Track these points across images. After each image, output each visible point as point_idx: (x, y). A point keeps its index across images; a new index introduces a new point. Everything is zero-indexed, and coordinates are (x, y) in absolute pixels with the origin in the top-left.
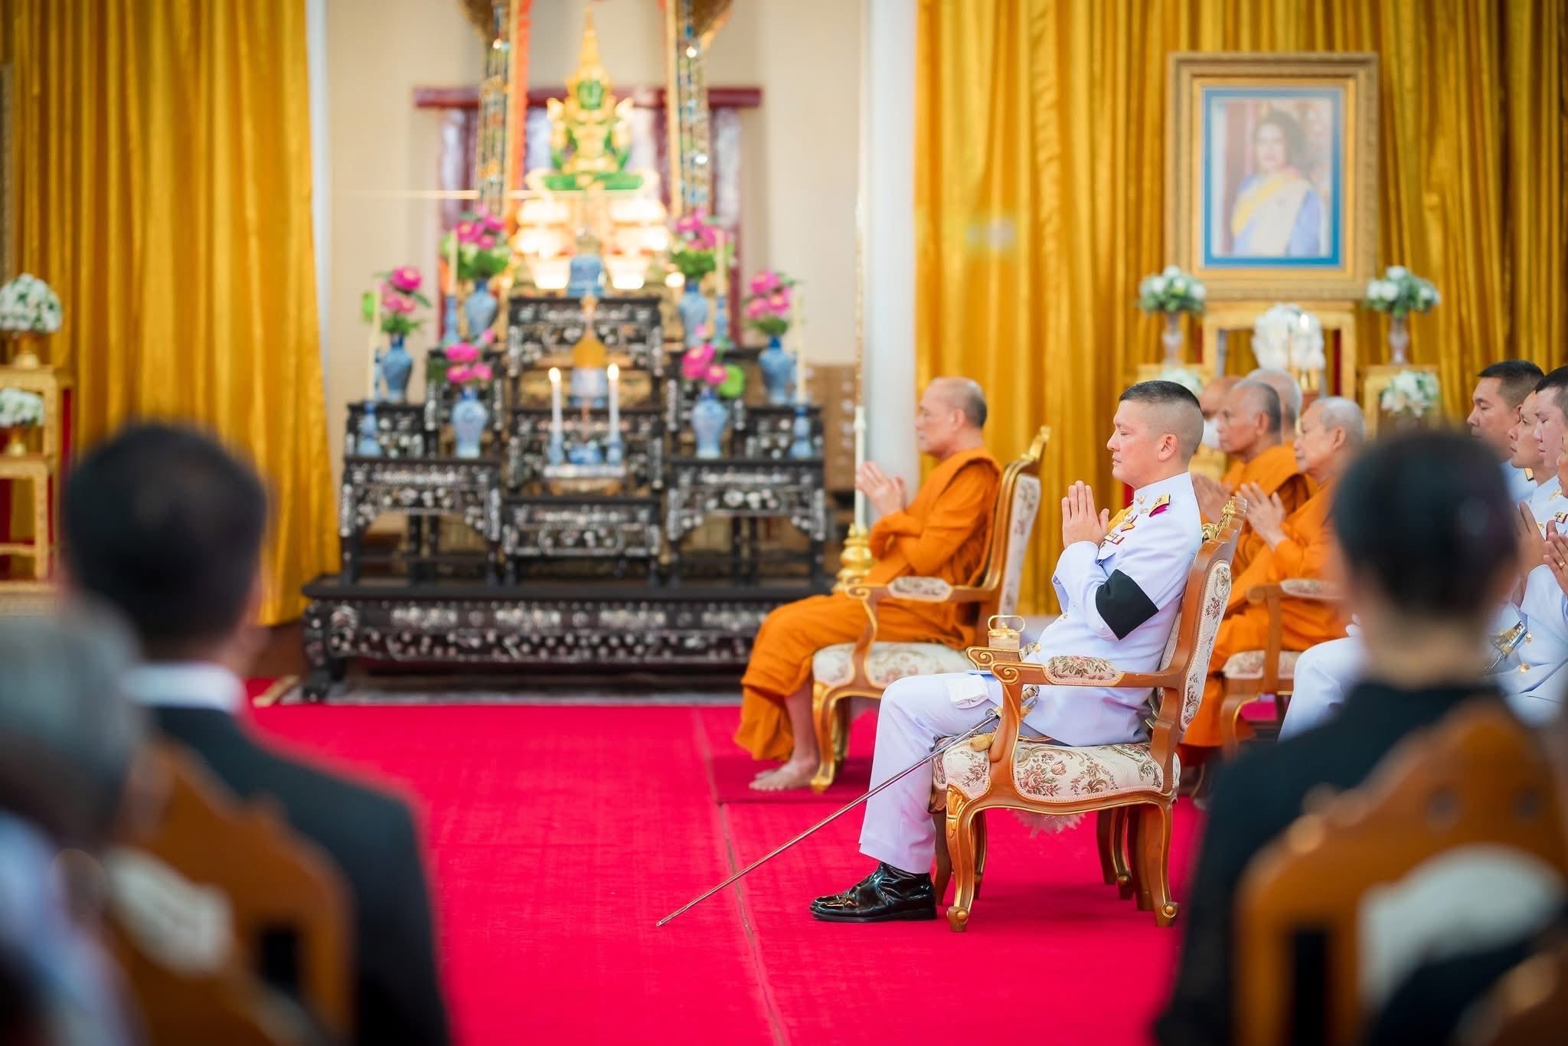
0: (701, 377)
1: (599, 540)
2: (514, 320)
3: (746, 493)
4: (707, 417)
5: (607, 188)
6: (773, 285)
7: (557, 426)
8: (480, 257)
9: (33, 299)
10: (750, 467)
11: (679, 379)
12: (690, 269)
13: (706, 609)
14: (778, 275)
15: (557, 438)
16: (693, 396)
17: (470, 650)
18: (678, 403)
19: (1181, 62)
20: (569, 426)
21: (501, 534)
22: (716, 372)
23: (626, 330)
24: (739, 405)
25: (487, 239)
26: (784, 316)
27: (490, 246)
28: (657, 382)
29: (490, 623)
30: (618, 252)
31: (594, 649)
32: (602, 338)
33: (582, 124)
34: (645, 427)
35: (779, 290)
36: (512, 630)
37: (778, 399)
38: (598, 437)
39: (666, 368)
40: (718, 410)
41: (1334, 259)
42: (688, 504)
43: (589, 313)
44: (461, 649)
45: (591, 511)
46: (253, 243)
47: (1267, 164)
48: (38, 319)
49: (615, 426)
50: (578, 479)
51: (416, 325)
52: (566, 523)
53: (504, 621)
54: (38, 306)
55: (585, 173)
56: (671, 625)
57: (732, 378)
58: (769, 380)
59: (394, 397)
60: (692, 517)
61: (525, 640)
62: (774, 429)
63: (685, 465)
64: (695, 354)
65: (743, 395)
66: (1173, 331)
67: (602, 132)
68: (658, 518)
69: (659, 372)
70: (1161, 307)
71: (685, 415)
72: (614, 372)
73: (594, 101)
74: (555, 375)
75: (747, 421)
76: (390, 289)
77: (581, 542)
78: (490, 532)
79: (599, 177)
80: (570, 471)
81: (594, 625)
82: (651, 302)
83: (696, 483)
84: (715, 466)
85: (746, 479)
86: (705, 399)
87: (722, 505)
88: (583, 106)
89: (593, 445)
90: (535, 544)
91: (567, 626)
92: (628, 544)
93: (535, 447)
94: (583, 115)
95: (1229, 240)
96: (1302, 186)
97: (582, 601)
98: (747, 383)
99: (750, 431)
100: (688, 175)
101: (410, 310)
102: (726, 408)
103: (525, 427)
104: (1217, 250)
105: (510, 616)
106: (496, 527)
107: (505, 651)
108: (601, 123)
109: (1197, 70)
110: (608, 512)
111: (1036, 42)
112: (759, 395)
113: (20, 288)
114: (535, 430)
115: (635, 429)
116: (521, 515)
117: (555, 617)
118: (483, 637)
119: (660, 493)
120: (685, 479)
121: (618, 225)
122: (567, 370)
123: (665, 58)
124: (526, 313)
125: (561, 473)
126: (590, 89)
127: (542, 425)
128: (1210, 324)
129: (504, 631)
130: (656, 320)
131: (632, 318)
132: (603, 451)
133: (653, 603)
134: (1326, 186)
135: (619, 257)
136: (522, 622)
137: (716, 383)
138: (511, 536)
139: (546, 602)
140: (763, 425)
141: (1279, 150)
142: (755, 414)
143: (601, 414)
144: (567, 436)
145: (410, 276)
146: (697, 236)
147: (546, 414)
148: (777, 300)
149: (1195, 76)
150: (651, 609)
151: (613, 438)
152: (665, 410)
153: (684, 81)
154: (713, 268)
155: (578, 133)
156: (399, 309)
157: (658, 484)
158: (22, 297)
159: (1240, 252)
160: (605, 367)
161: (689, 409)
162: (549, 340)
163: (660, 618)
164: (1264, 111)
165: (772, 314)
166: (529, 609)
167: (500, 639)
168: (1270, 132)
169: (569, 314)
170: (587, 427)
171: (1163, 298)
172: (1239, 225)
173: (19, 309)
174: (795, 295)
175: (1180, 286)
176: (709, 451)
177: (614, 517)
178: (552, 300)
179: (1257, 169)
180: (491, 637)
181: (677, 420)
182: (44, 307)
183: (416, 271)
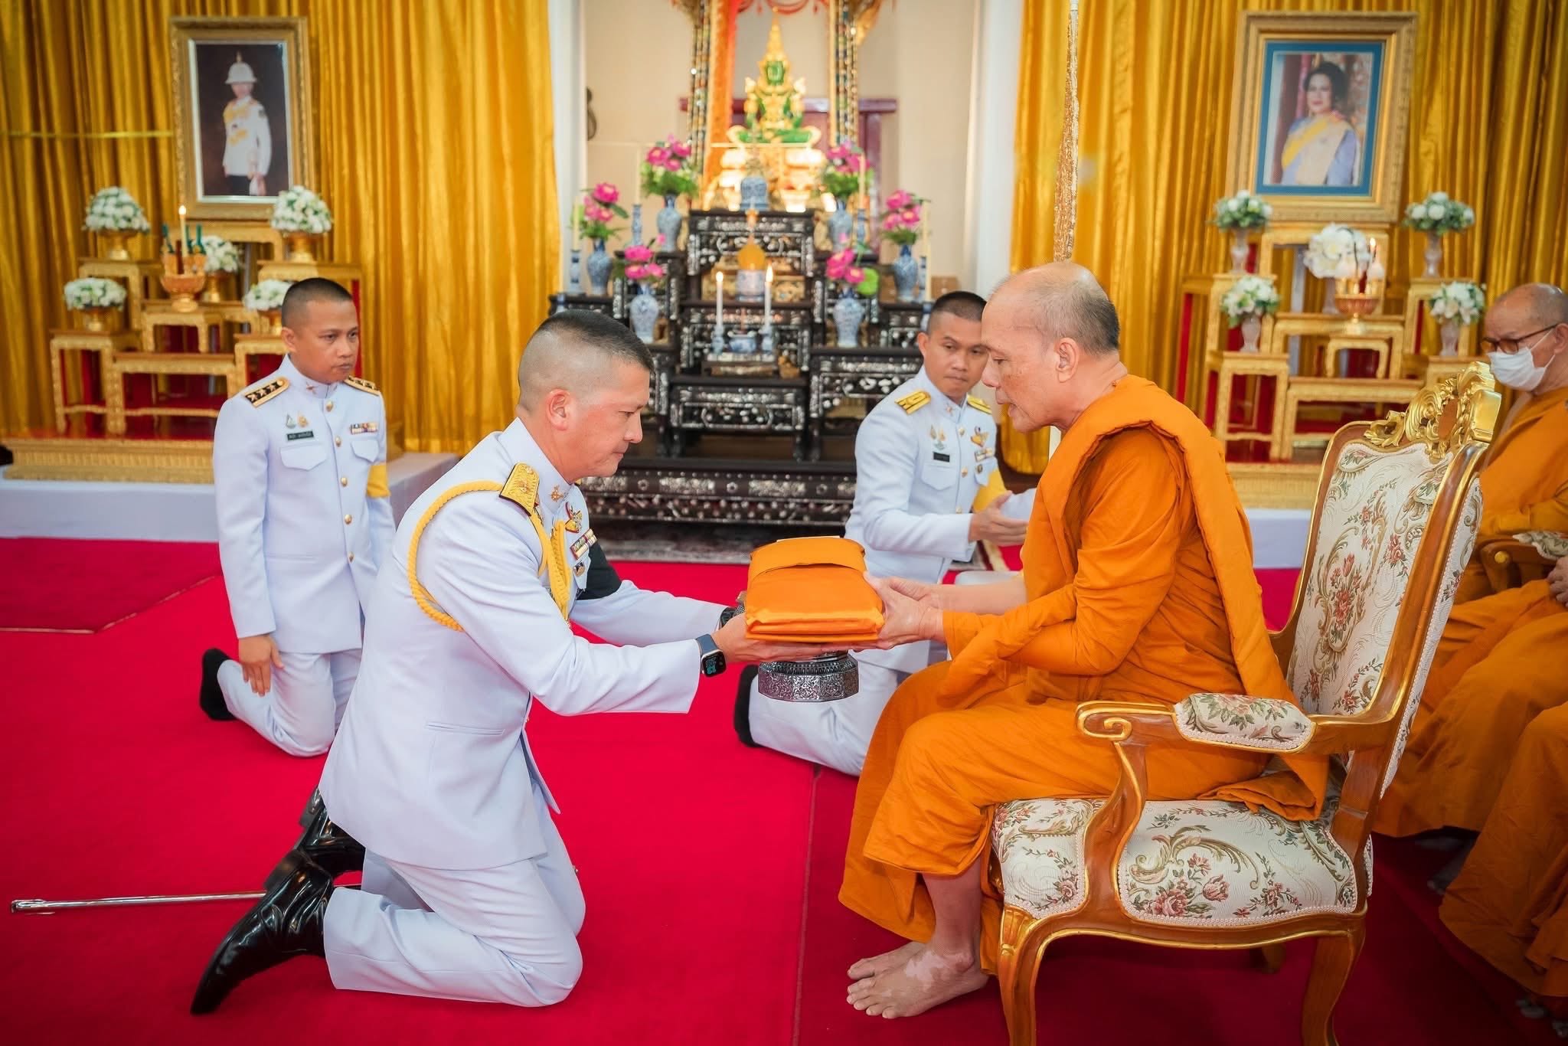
0: (842, 278)
1: (752, 418)
2: (693, 230)
3: (878, 380)
4: (847, 313)
5: (784, 142)
6: (905, 202)
7: (720, 317)
8: (666, 175)
9: (300, 204)
10: (882, 357)
11: (824, 280)
12: (838, 189)
13: (841, 481)
14: (910, 195)
15: (719, 329)
16: (835, 295)
17: (640, 511)
18: (823, 300)
19: (1252, 18)
20: (732, 318)
21: (669, 409)
22: (855, 273)
23: (785, 239)
24: (874, 302)
25: (674, 163)
26: (914, 228)
27: (674, 169)
28: (809, 283)
29: (655, 489)
30: (791, 188)
31: (744, 513)
32: (765, 247)
33: (769, 95)
34: (795, 320)
35: (910, 207)
36: (673, 496)
37: (907, 298)
38: (755, 327)
39: (814, 271)
40: (856, 306)
41: (1365, 188)
42: (827, 388)
43: (751, 224)
44: (630, 510)
45: (745, 393)
46: (509, 173)
47: (1316, 109)
48: (304, 222)
49: (769, 319)
50: (733, 364)
51: (612, 232)
52: (723, 401)
53: (667, 487)
54: (304, 210)
55: (769, 130)
56: (810, 493)
57: (870, 279)
58: (899, 282)
59: (596, 292)
60: (831, 400)
61: (685, 503)
62: (903, 324)
63: (827, 354)
64: (838, 257)
65: (878, 294)
66: (1239, 246)
67: (783, 100)
68: (804, 400)
69: (810, 274)
70: (1235, 223)
71: (830, 310)
72: (770, 276)
73: (777, 77)
74: (720, 277)
75: (880, 316)
76: (591, 202)
77: (737, 419)
78: (660, 407)
79: (779, 133)
80: (728, 357)
81: (743, 492)
82: (809, 217)
83: (835, 369)
84: (852, 355)
85: (880, 367)
86: (845, 297)
87: (858, 389)
88: (769, 82)
89: (751, 334)
90: (699, 421)
91: (721, 492)
92: (775, 422)
93: (703, 335)
94: (770, 89)
95: (1279, 173)
96: (1343, 126)
97: (734, 472)
98: (881, 284)
99: (883, 324)
100: (842, 128)
101: (607, 219)
102: (864, 305)
103: (695, 318)
104: (1268, 180)
105: (673, 483)
106: (664, 406)
107: (668, 513)
108: (781, 94)
109: (1265, 25)
110: (760, 394)
111: (1119, 15)
112: (891, 296)
113: (291, 196)
114: (703, 321)
115: (787, 322)
116: (686, 394)
117: (711, 485)
118: (650, 500)
119: (807, 376)
120: (826, 366)
121: (791, 167)
122: (732, 274)
123: (828, 37)
124: (703, 224)
125: (721, 357)
126: (775, 69)
127: (710, 317)
128: (1268, 240)
129: (668, 496)
130: (809, 231)
131: (790, 228)
132: (759, 338)
133: (795, 475)
134: (1363, 127)
135: (793, 192)
136: (682, 488)
137: (855, 284)
138: (677, 414)
139: (703, 473)
140: (895, 320)
141: (1326, 96)
142: (887, 310)
143: (757, 309)
144: (728, 327)
145: (608, 190)
146: (845, 163)
147: (712, 307)
148: (909, 215)
149: (1262, 31)
150: (793, 480)
151: (766, 329)
152: (813, 305)
153: (841, 55)
154: (857, 187)
155: (766, 101)
156: (599, 217)
157: (805, 368)
158: (291, 203)
159: (1285, 182)
160: (764, 269)
161: (832, 305)
162: (721, 246)
163: (801, 488)
164: (1316, 63)
165: (903, 226)
166: (688, 477)
167: (663, 501)
168: (1320, 81)
169: (738, 225)
170: (746, 319)
171: (1237, 215)
172: (1287, 159)
173: (288, 213)
174: (923, 212)
175: (1254, 205)
176: (847, 342)
177: (764, 398)
178: (723, 214)
179: (1306, 113)
180: (656, 500)
181: (822, 315)
182: (310, 212)
183: (614, 187)
